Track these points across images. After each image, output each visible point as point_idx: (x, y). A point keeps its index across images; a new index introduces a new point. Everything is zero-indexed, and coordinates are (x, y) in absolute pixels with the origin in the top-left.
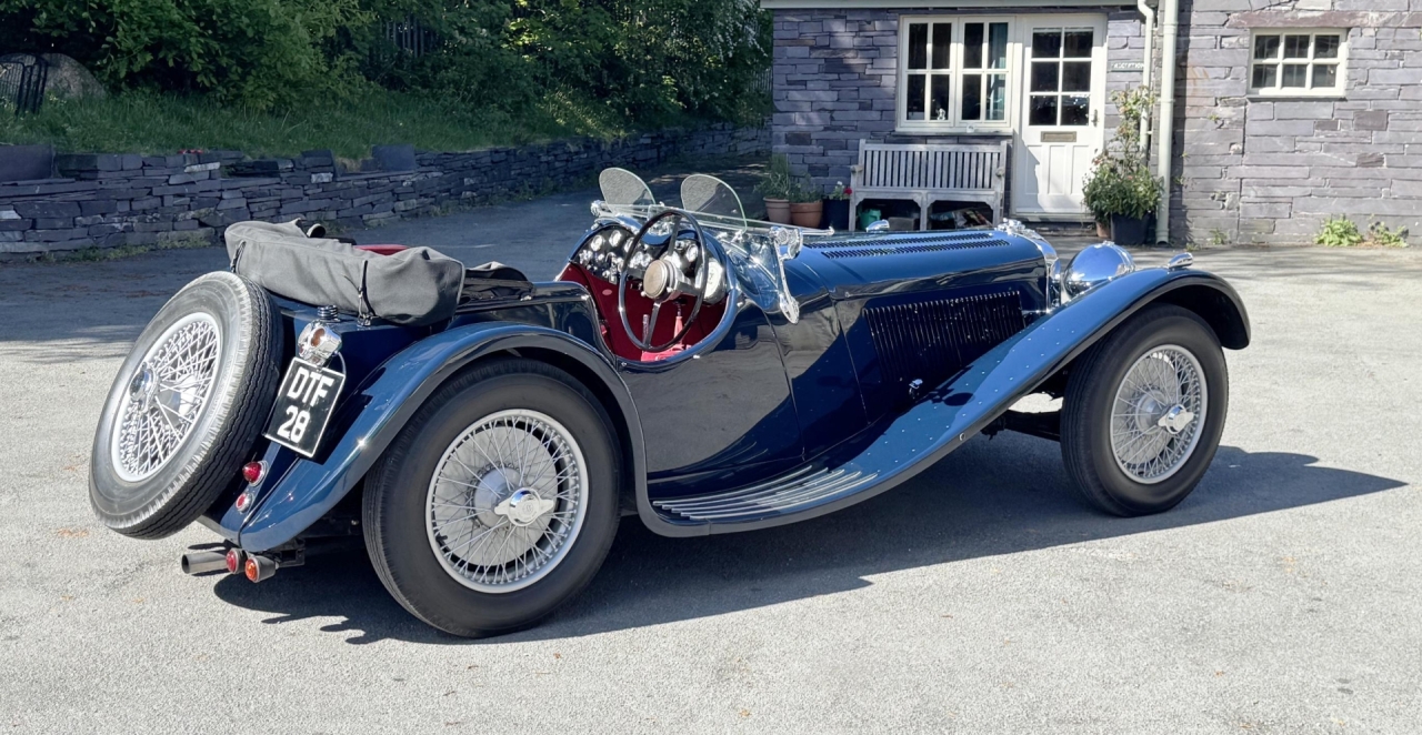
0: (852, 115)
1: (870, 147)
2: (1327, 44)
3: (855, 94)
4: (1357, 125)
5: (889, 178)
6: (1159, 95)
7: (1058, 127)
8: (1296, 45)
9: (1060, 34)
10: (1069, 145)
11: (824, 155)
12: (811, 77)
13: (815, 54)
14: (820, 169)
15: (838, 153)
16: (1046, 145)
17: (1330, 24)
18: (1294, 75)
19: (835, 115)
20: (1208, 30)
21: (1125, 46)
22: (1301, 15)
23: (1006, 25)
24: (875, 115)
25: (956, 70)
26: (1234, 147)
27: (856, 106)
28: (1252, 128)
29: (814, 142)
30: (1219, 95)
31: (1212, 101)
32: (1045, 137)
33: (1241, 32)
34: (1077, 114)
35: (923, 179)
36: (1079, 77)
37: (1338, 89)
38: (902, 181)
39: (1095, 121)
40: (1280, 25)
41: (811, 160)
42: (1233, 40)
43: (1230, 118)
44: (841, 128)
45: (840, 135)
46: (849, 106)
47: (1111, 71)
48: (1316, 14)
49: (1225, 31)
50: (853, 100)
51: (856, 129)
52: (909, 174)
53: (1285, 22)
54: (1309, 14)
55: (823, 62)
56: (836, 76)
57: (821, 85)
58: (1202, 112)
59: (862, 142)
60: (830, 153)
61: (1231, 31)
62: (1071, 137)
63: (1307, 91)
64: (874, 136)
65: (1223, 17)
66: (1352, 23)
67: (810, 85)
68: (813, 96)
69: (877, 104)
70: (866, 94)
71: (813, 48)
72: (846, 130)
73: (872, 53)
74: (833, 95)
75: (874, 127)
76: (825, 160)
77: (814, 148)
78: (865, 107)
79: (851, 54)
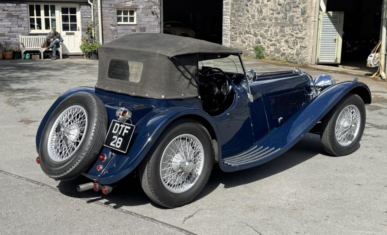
0: (16, 28)
1: (22, 37)
2: (132, 13)
3: (17, 23)
4: (140, 31)
5: (29, 45)
7: (70, 31)
8: (125, 13)
9: (68, 8)
10: (73, 36)
11: (9, 39)
12: (3, 18)
13: (4, 12)
14: (8, 43)
15: (13, 39)
16: (68, 36)
17: (133, 8)
18: (125, 19)
19: (11, 28)
20: (107, 9)
21: (85, 12)
22: (127, 6)
23: (54, 6)
24: (23, 29)
25: (43, 17)
26: (115, 36)
27: (17, 26)
28: (119, 31)
29: (6, 36)
30: (111, 24)
31: (109, 25)
32: (67, 34)
33: (114, 9)
34: (74, 28)
35: (38, 45)
36: (74, 19)
37: (135, 23)
38: (32, 46)
39: (79, 30)
40: (122, 8)
41: (6, 41)
42: (113, 11)
43: (114, 29)
44: (13, 32)
45: (13, 34)
46: (15, 26)
47: (82, 18)
48: (130, 5)
49: (111, 9)
50: (16, 25)
51: (18, 32)
52: (34, 44)
53: (123, 7)
54: (128, 5)
55: (7, 14)
56: (11, 18)
57: (7, 20)
58: (108, 28)
59: (20, 35)
60: (11, 39)
61: (112, 9)
62: (73, 34)
63: (129, 23)
64: (23, 34)
65: (110, 6)
66: (137, 7)
67: (3, 20)
68: (5, 23)
69: (23, 26)
70: (20, 23)
71: (4, 10)
72: (15, 33)
73: (21, 12)
74: (10, 23)
75: (22, 32)
76: (9, 41)
77: (6, 37)
78: (20, 26)
79: (15, 12)
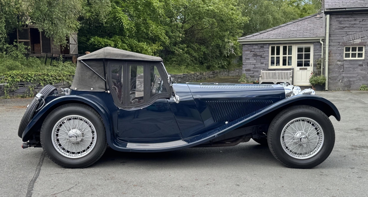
0: (259, 65)
1: (263, 72)
2: (360, 49)
3: (260, 61)
4: (367, 65)
5: (267, 78)
6: (325, 60)
7: (303, 67)
8: (354, 49)
9: (303, 48)
10: (306, 71)
12: (250, 58)
13: (251, 53)
14: (252, 76)
15: (256, 73)
16: (301, 71)
17: (361, 45)
18: (354, 55)
19: (256, 65)
20: (335, 46)
21: (317, 50)
22: (355, 43)
24: (264, 65)
25: (281, 56)
26: (342, 70)
27: (260, 63)
28: (345, 66)
30: (338, 59)
31: (336, 61)
32: (300, 69)
33: (342, 46)
34: (307, 64)
35: (274, 78)
36: (308, 56)
37: (363, 58)
38: (270, 78)
39: (311, 66)
40: (350, 45)
41: (250, 75)
42: (341, 48)
43: (340, 64)
44: (257, 68)
45: (257, 69)
46: (258, 63)
47: (314, 55)
48: (358, 43)
49: (339, 46)
50: (259, 62)
51: (260, 68)
52: (272, 77)
53: (352, 44)
54: (356, 43)
55: (253, 54)
56: (256, 57)
57: (252, 59)
58: (334, 63)
59: (261, 70)
60: (255, 73)
61: (340, 46)
62: (306, 69)
63: (357, 58)
64: (264, 69)
65: (338, 44)
66: (366, 44)
67: (250, 59)
68: (251, 61)
69: (265, 63)
70: (262, 61)
71: (251, 52)
72: (258, 68)
73: (263, 52)
74: (255, 61)
75: (264, 67)
76: (253, 74)
77: (251, 72)
78: (262, 63)
79: (259, 53)
